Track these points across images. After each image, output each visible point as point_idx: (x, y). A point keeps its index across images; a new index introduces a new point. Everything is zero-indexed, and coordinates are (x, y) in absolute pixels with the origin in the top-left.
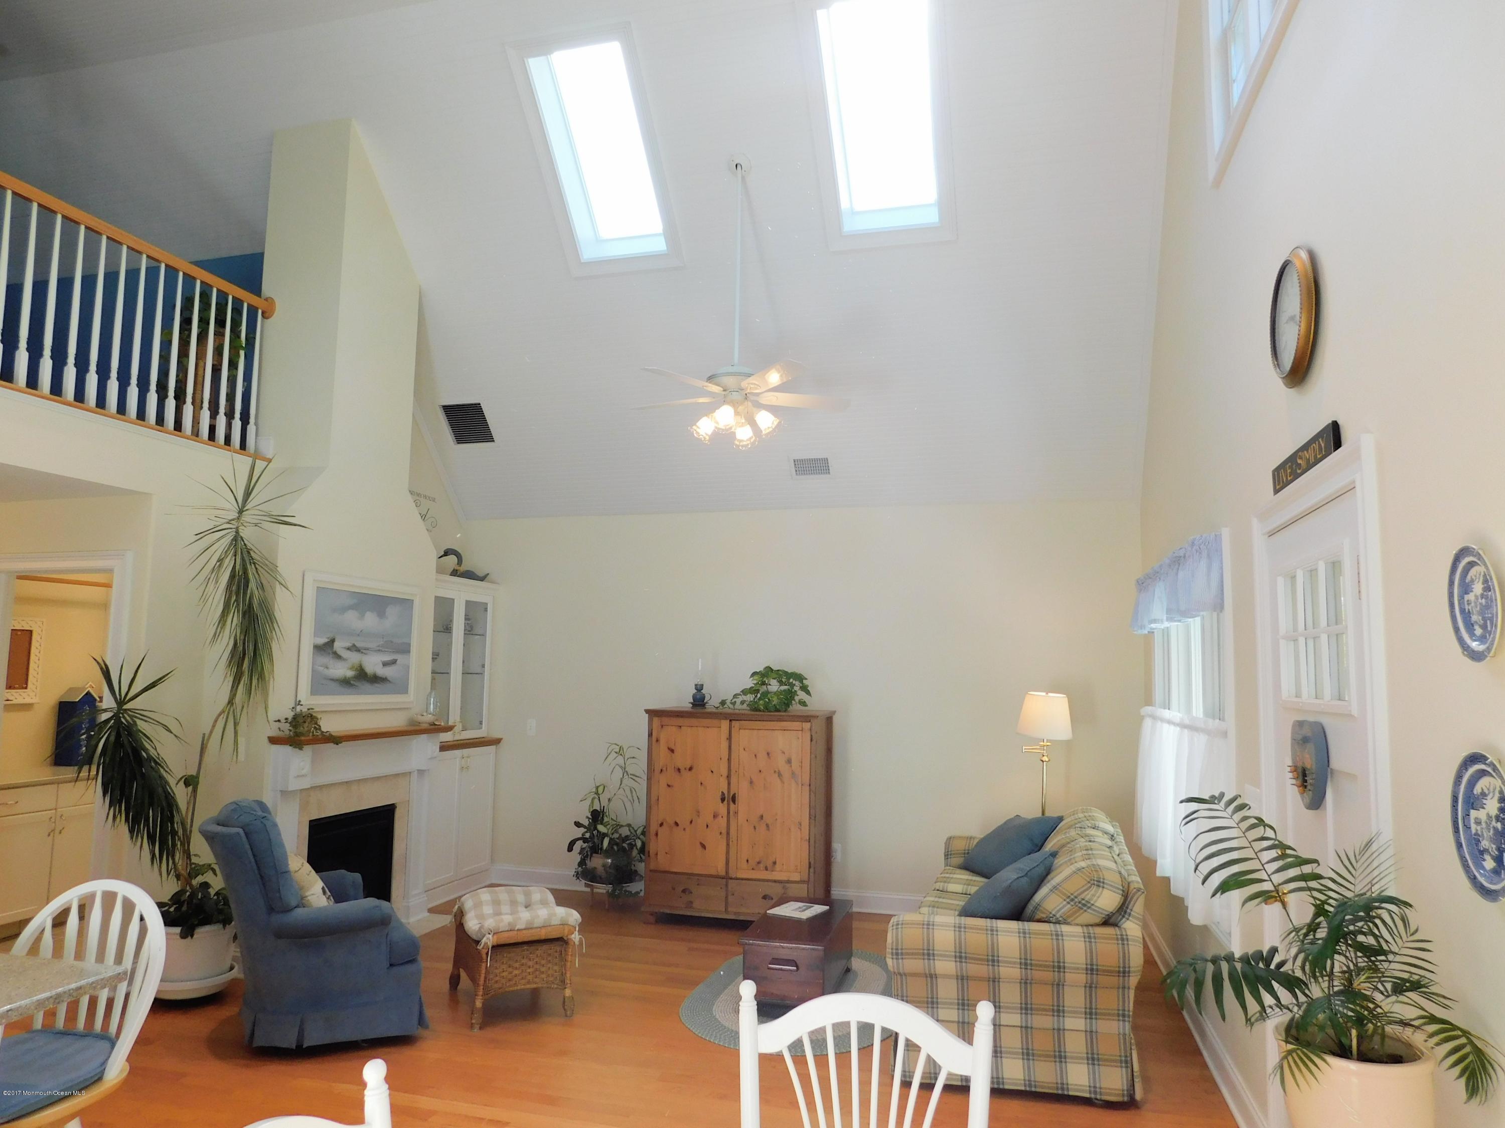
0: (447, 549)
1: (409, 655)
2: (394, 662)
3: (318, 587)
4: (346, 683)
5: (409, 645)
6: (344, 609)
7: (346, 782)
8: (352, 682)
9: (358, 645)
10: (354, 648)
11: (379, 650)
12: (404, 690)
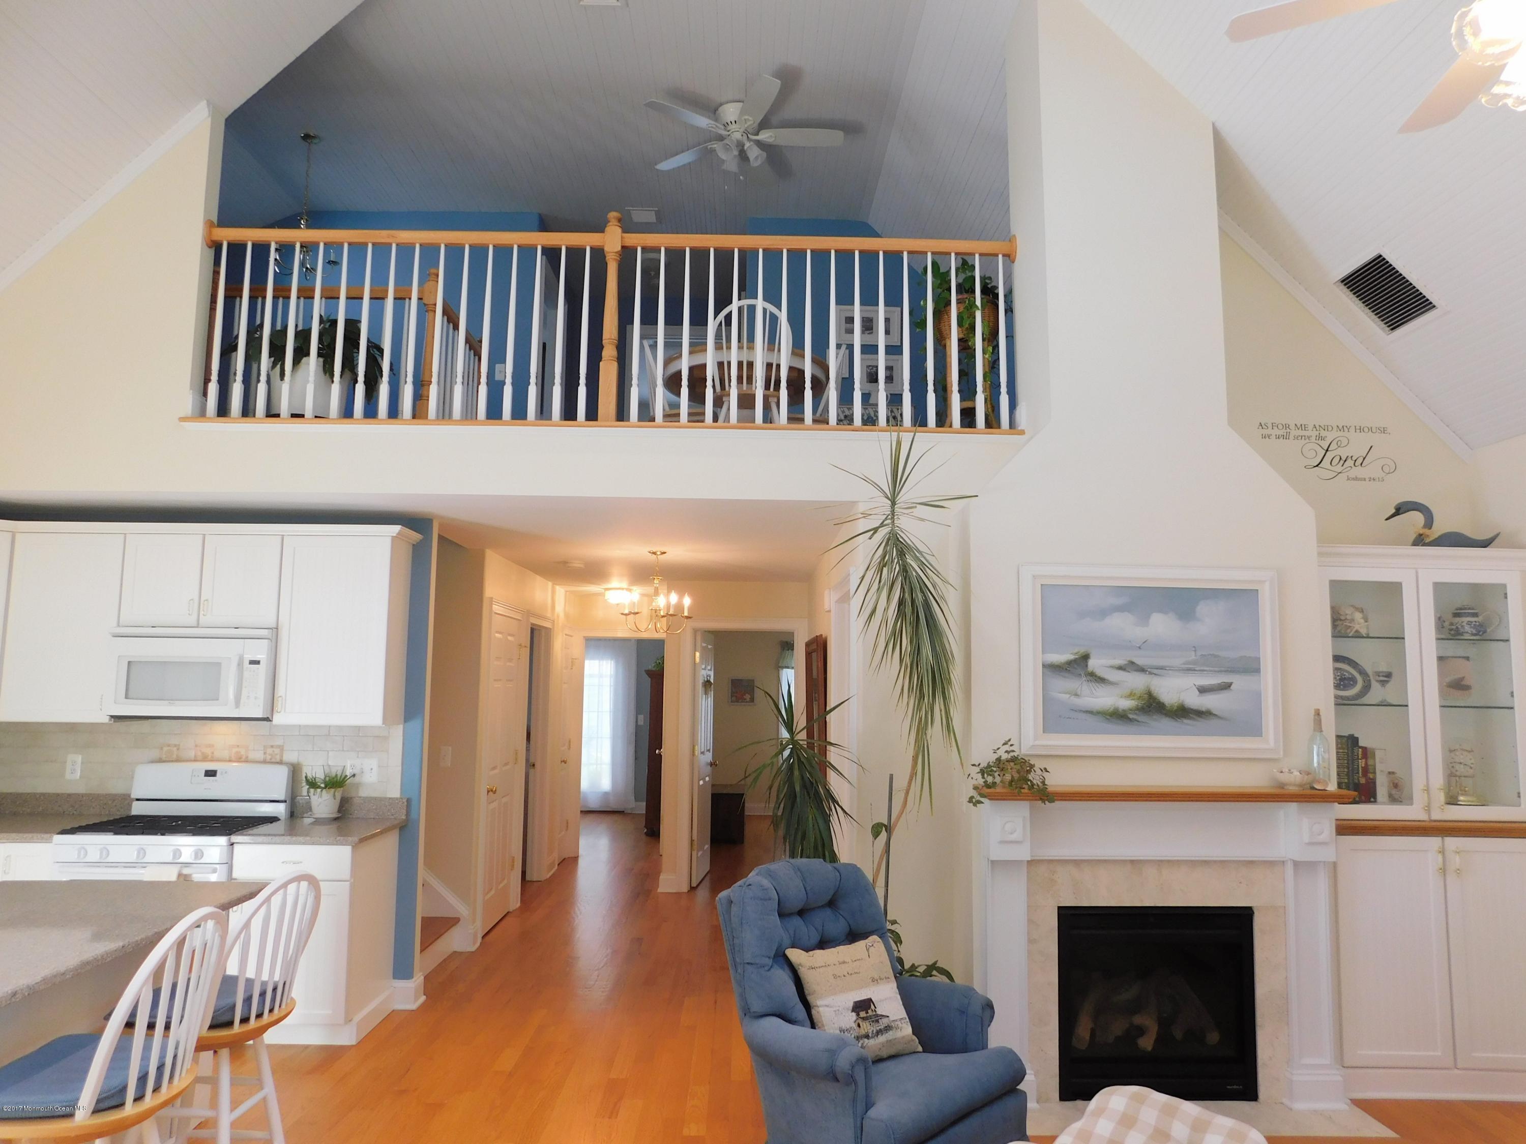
0: (1399, 504)
1: (1260, 676)
2: (1227, 686)
3: (1042, 585)
4: (1118, 717)
5: (1258, 659)
6: (1103, 613)
7: (1132, 862)
8: (1131, 716)
9: (1140, 661)
10: (1131, 666)
11: (1189, 670)
12: (1253, 728)
